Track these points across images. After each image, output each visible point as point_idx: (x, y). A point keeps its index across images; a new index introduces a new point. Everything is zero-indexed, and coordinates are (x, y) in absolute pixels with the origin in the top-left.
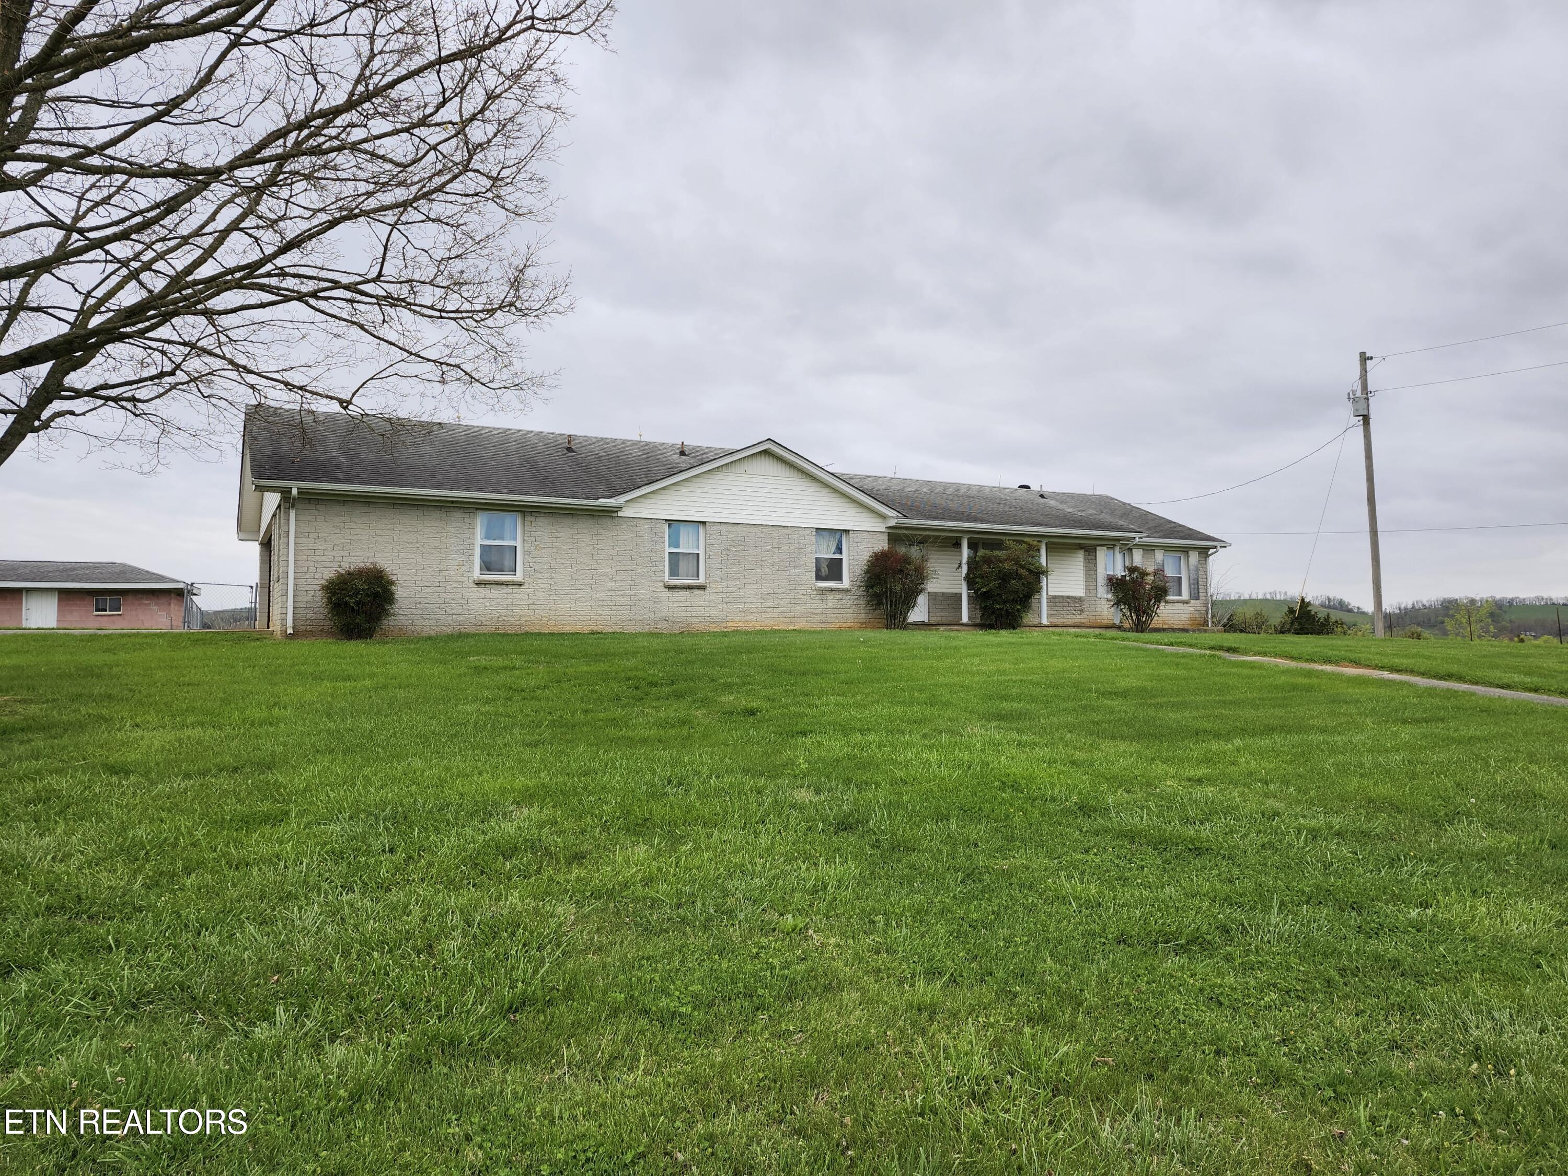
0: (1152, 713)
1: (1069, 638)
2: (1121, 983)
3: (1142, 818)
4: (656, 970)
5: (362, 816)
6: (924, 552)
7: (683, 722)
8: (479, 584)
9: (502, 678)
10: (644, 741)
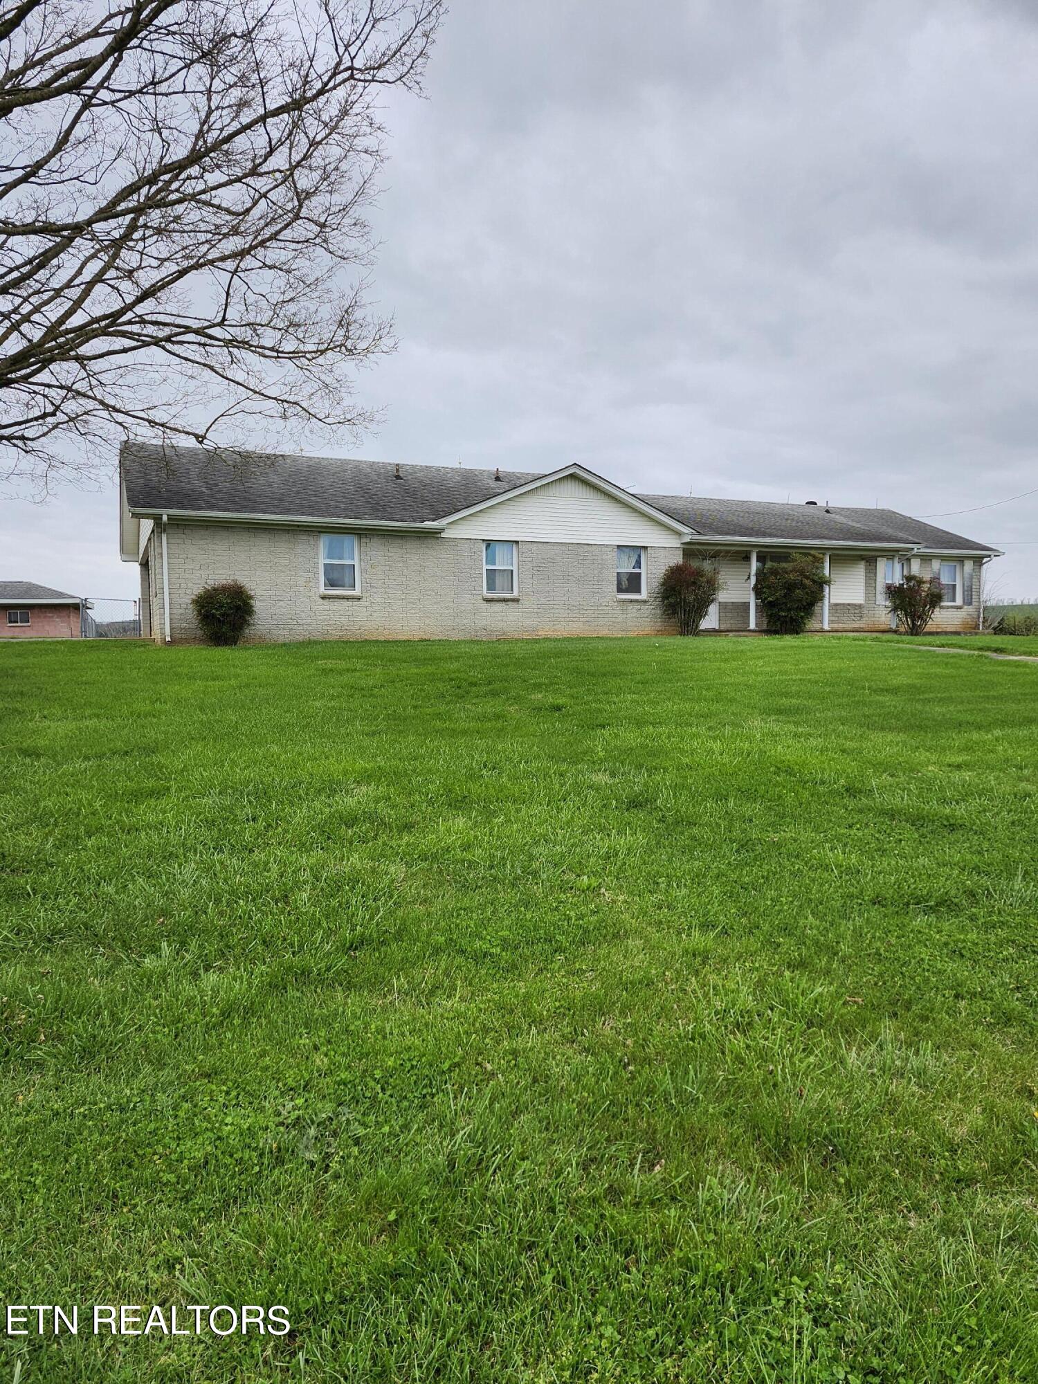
0: (919, 707)
1: (847, 641)
2: (874, 937)
3: (903, 799)
4: (471, 919)
5: (230, 791)
6: (716, 565)
7: (498, 717)
8: (323, 598)
9: (345, 678)
10: (465, 732)
